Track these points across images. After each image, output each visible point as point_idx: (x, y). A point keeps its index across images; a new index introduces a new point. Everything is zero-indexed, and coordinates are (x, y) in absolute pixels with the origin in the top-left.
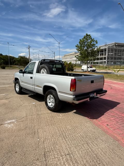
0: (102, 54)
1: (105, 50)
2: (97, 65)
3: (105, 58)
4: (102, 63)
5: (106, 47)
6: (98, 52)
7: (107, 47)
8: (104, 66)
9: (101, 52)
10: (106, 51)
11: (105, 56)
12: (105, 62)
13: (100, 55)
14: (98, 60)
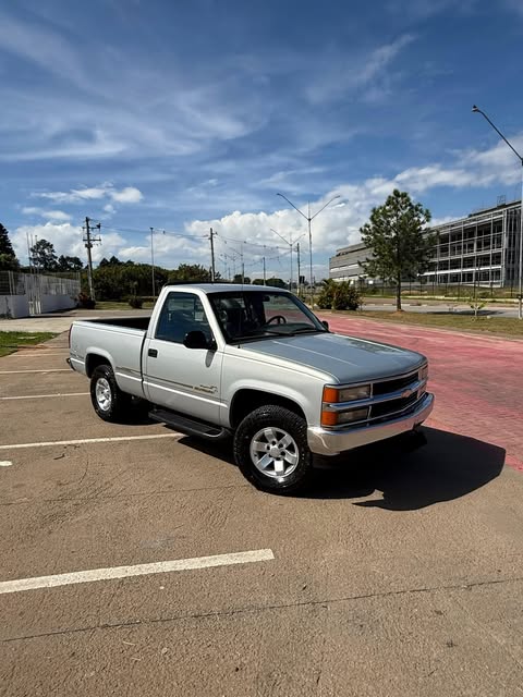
0: (487, 244)
1: (498, 225)
2: (467, 284)
3: (497, 259)
4: (485, 276)
5: (501, 213)
6: (472, 235)
7: (504, 216)
8: (492, 289)
9: (480, 234)
10: (500, 229)
11: (496, 251)
12: (498, 272)
13: (479, 245)
14: (471, 266)
